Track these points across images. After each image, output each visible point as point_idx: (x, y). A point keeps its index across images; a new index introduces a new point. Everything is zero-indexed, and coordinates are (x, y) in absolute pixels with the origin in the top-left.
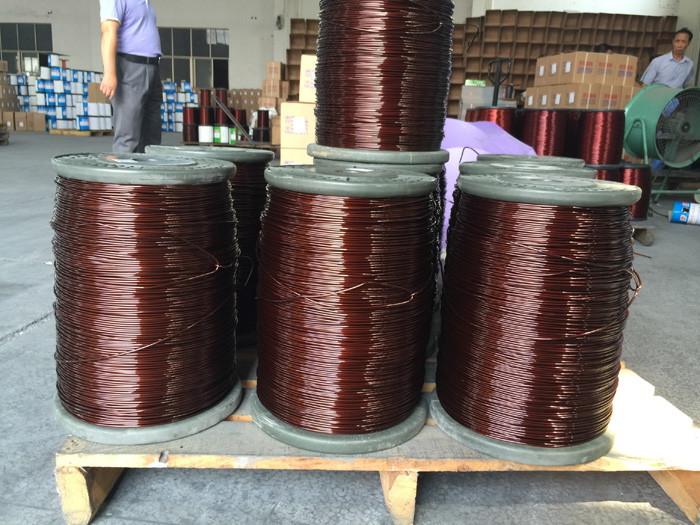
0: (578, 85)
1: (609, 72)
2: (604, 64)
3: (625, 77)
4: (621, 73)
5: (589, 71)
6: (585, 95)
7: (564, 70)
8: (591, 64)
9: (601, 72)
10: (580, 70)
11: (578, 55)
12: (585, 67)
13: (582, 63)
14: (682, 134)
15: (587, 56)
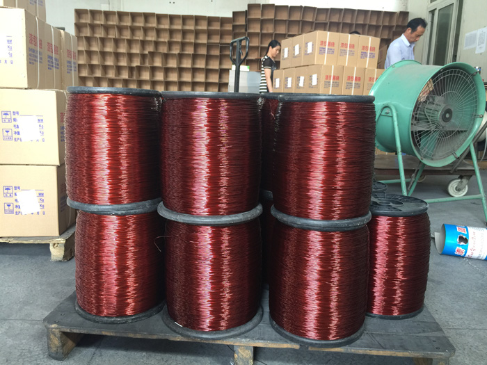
0: (320, 66)
1: (352, 53)
2: (346, 44)
3: (368, 58)
4: (364, 55)
5: (331, 51)
6: (328, 77)
7: (306, 51)
8: (333, 44)
9: (343, 53)
10: (322, 51)
11: (319, 34)
12: (327, 47)
13: (323, 43)
14: (442, 123)
15: (328, 36)
